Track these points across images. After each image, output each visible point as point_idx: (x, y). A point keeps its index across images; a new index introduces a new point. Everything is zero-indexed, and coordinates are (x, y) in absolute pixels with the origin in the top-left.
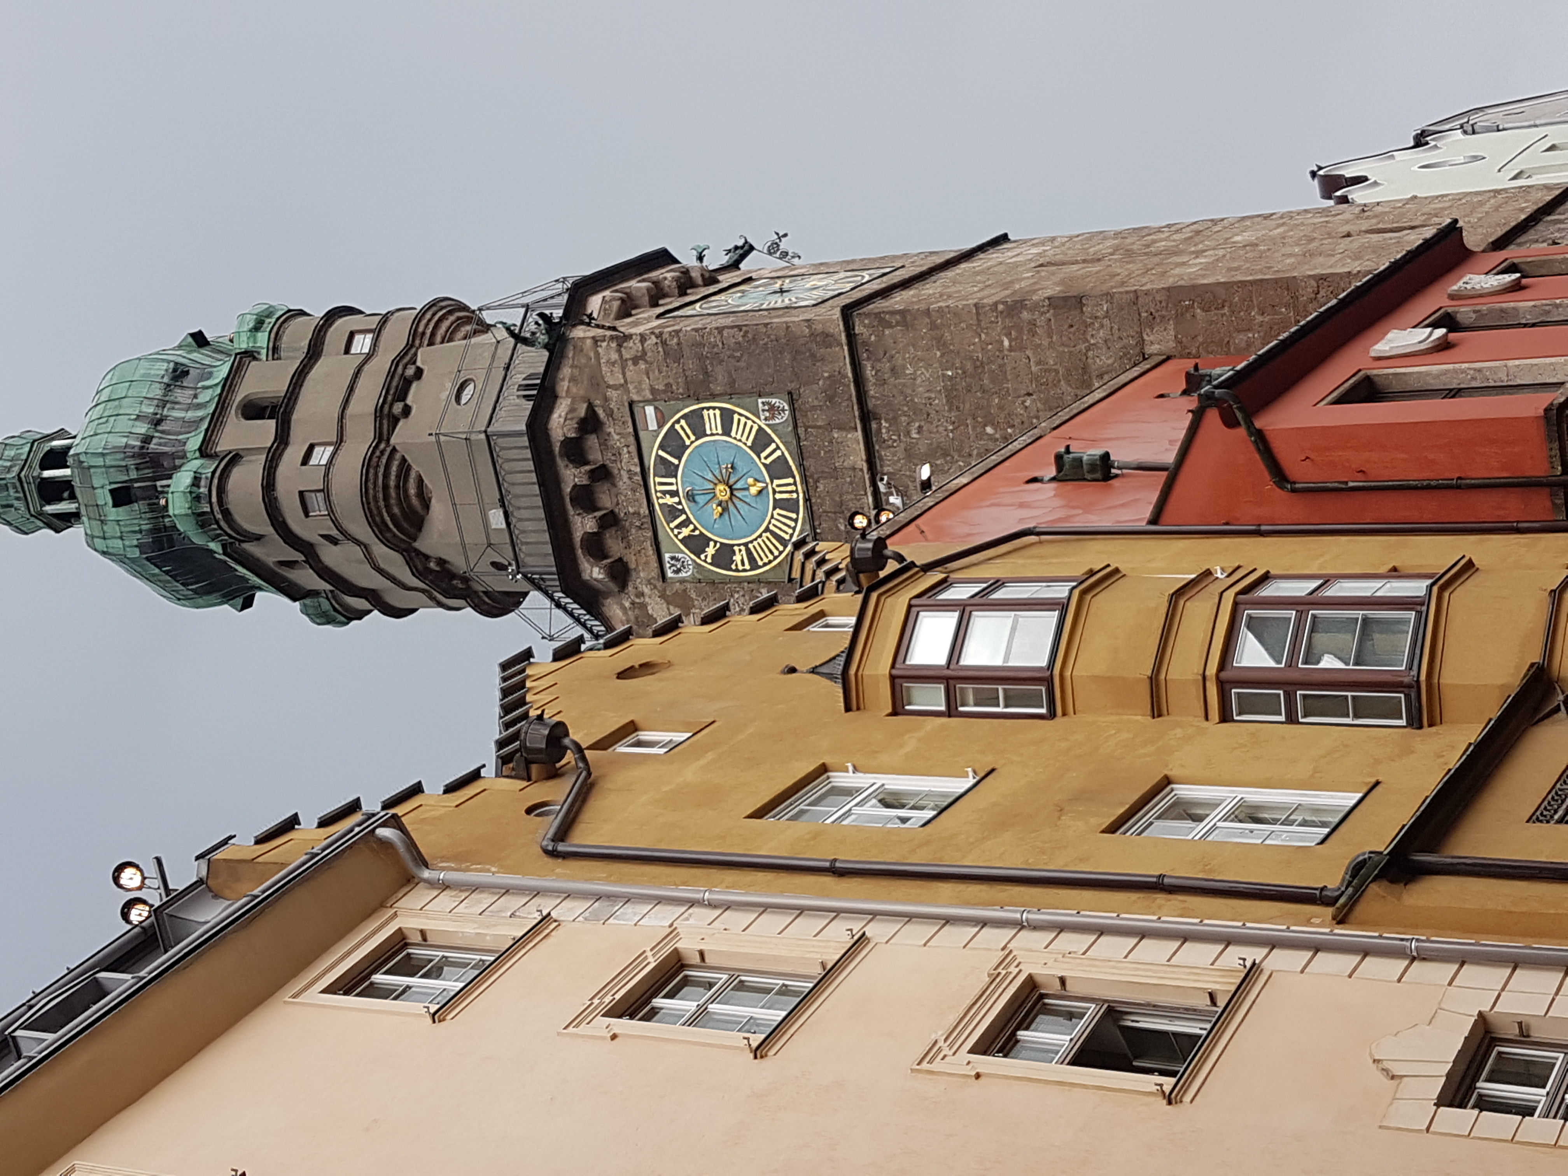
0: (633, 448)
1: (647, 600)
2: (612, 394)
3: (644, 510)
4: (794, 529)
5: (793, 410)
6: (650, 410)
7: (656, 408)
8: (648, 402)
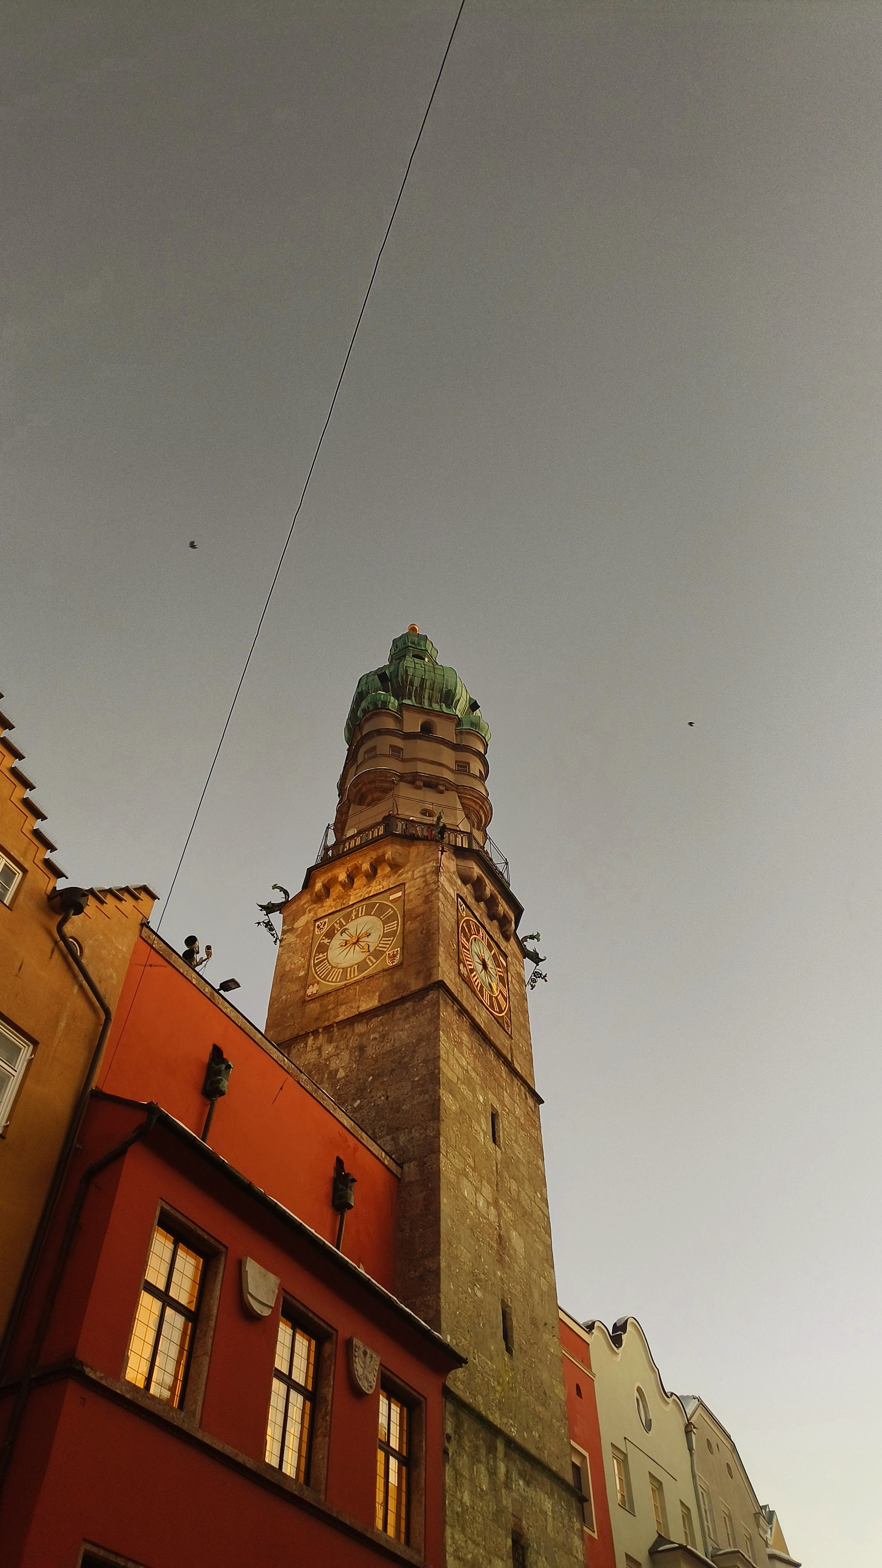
0: (382, 890)
1: (307, 915)
2: (409, 874)
3: (351, 902)
4: (332, 982)
5: (392, 968)
6: (400, 894)
7: (400, 897)
8: (404, 892)
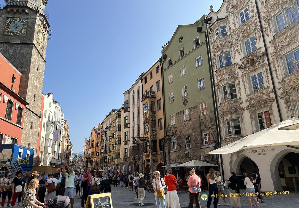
0: (23, 17)
1: (5, 15)
2: (30, 16)
3: (16, 17)
4: (10, 33)
5: (24, 36)
8: (28, 20)
